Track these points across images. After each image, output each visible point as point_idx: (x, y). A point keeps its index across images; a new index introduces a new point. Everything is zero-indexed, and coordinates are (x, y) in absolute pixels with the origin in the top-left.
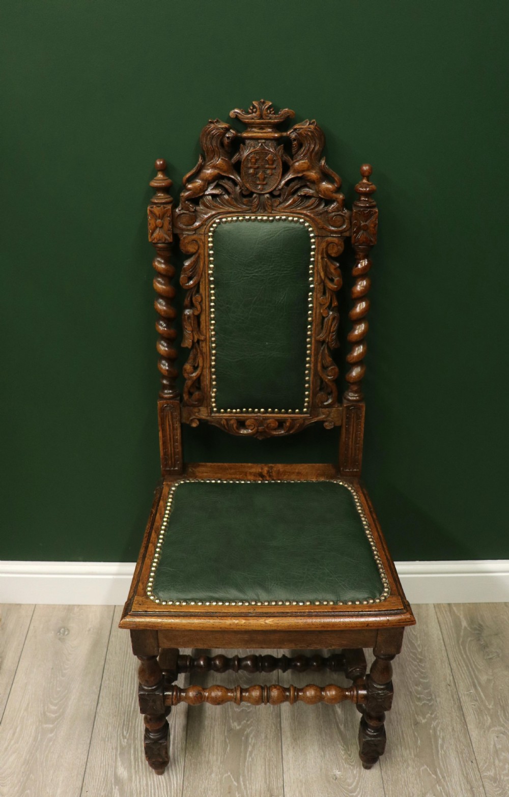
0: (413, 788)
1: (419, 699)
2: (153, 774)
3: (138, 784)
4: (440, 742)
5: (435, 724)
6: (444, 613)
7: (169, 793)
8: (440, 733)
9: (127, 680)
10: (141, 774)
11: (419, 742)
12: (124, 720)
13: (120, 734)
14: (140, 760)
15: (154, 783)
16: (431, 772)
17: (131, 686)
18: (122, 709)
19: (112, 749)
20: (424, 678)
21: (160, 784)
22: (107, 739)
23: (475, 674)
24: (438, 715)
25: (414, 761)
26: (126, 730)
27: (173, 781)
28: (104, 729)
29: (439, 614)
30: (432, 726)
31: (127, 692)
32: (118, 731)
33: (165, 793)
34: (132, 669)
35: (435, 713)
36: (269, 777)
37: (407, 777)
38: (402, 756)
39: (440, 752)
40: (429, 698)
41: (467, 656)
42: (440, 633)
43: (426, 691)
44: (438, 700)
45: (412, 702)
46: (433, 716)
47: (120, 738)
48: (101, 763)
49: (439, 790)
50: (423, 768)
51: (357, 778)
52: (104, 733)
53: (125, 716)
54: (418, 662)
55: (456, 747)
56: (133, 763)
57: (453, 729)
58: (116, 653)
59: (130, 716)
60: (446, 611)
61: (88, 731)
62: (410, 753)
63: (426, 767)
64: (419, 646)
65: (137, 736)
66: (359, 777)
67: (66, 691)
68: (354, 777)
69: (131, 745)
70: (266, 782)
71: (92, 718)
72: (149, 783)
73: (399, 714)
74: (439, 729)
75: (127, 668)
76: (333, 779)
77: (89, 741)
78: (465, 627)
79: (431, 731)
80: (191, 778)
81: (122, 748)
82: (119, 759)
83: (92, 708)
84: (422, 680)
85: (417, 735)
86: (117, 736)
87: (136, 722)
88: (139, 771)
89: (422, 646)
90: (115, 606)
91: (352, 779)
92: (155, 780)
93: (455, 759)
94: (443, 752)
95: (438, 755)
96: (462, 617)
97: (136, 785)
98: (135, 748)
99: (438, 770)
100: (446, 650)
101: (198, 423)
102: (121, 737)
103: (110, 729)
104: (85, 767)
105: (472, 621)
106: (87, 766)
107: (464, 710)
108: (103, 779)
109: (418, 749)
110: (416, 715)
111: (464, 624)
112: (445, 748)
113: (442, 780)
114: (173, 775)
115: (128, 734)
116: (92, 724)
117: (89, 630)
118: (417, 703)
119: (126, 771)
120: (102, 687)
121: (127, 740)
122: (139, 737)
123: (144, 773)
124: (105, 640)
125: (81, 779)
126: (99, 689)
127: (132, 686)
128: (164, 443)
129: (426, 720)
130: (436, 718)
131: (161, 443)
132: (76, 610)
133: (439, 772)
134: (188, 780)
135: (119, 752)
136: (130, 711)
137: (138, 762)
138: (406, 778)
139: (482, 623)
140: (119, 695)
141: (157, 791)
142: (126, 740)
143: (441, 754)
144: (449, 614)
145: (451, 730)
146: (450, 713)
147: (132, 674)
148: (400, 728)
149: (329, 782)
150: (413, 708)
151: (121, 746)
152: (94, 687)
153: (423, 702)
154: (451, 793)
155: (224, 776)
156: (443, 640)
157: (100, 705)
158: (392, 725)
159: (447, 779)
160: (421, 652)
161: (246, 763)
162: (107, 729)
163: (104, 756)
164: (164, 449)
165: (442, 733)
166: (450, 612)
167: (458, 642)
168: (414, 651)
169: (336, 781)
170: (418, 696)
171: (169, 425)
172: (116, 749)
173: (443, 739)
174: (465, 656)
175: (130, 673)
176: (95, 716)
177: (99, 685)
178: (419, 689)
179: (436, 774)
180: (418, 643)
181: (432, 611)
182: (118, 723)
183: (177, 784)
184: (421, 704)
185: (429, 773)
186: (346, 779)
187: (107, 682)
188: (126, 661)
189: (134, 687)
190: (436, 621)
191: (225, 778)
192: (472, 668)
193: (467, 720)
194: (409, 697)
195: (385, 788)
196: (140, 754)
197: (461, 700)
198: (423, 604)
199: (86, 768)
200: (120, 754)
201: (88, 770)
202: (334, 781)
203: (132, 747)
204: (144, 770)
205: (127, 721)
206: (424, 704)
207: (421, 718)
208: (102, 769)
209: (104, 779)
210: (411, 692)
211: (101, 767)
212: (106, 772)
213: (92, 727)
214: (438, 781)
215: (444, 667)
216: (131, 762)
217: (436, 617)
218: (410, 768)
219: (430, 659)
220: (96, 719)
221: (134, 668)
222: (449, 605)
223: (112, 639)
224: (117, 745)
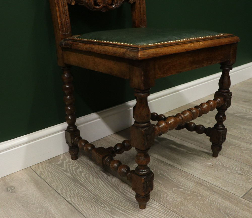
2: (141, 210)
7: (160, 211)
10: (135, 214)
12: (95, 202)
14: (126, 210)
15: (146, 213)
16: (234, 147)
17: (80, 189)
18: (88, 198)
19: (105, 215)
21: (150, 211)
22: (96, 213)
25: (225, 147)
26: (101, 205)
28: (89, 211)
31: (81, 191)
32: (97, 207)
33: (158, 212)
37: (231, 152)
49: (244, 149)
52: (91, 212)
53: (93, 200)
55: (230, 138)
56: (125, 213)
58: (53, 182)
65: (111, 203)
66: (218, 160)
67: (44, 209)
70: (192, 182)
71: (76, 211)
72: (145, 215)
76: (211, 166)
81: (111, 212)
82: (114, 216)
83: (70, 207)
86: (100, 209)
87: (102, 199)
88: (133, 214)
90: (29, 167)
91: (217, 162)
92: (145, 211)
93: (234, 140)
94: (229, 141)
98: (117, 208)
101: (75, 2)
102: (103, 208)
113: (241, 147)
114: (151, 204)
115: (105, 205)
117: (26, 181)
121: (108, 207)
122: (112, 202)
123: (136, 213)
124: (41, 180)
126: (63, 198)
128: (60, 16)
131: (58, 16)
133: (236, 145)
134: (160, 201)
140: (78, 194)
141: (153, 215)
142: (107, 208)
147: (73, 184)
151: (108, 211)
152: (59, 199)
155: (173, 191)
157: (72, 204)
161: (175, 181)
162: (91, 210)
164: (60, 20)
169: (214, 166)
171: (61, 2)
172: (107, 214)
176: (76, 209)
182: (94, 205)
183: (158, 206)
186: (215, 163)
187: (64, 194)
188: (63, 182)
189: (82, 188)
196: (123, 208)
200: (112, 214)
203: (114, 208)
204: (134, 212)
205: (97, 201)
216: (123, 214)
223: (44, 178)
224: (105, 212)
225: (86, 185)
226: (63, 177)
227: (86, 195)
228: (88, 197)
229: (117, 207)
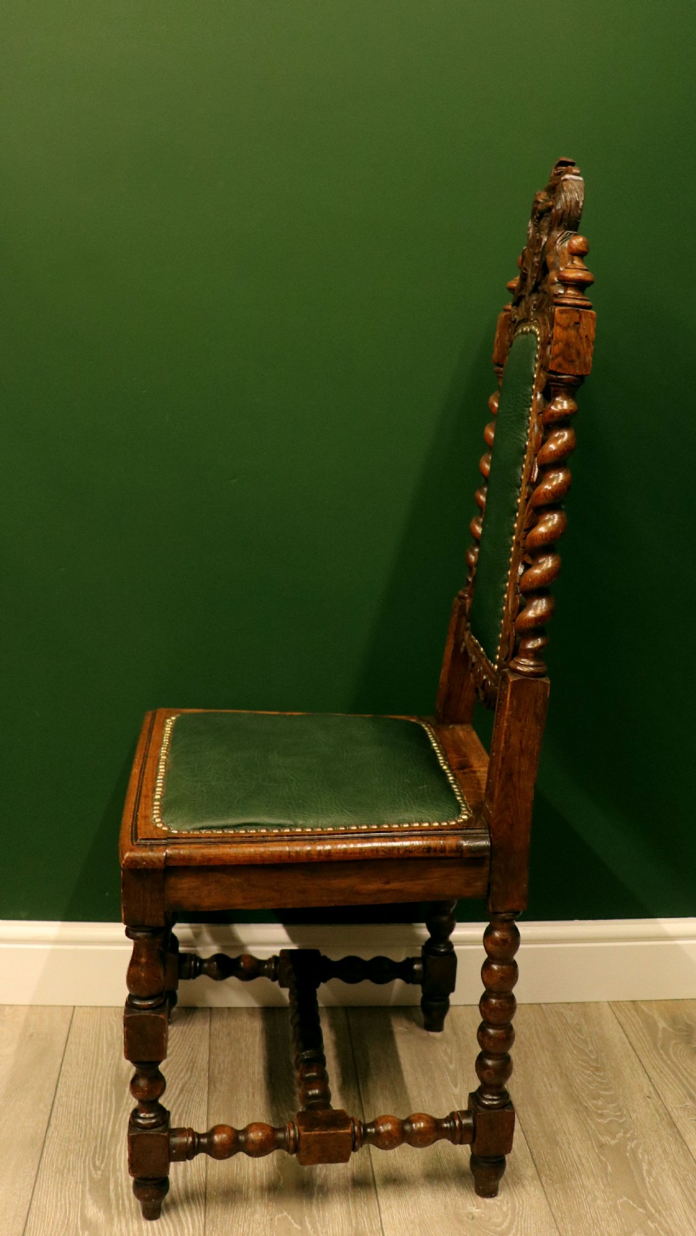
0: (609, 1226)
1: (601, 1115)
3: (124, 1228)
4: (645, 1167)
5: (633, 1145)
6: (627, 1012)
8: (643, 1156)
9: (98, 1097)
10: (128, 1216)
11: (609, 1168)
12: (96, 1147)
13: (89, 1164)
14: (125, 1198)
16: (635, 1206)
17: (105, 1106)
18: (92, 1133)
19: (76, 1183)
20: (606, 1090)
21: (163, 1228)
22: (66, 1171)
23: (690, 1083)
24: (636, 1134)
25: (604, 1192)
26: (99, 1159)
27: (187, 1223)
28: (60, 1158)
29: (618, 1013)
30: (629, 1147)
32: (85, 1160)
34: (107, 1084)
35: (631, 1132)
36: (356, 1217)
37: (596, 1213)
38: (583, 1186)
39: (647, 1179)
40: (619, 1114)
41: (673, 1062)
42: (624, 1036)
43: (611, 1105)
44: (634, 1116)
45: (591, 1120)
46: (628, 1135)
47: (89, 1170)
48: (57, 1202)
49: (654, 1228)
50: (621, 1200)
51: (509, 1217)
52: (61, 1163)
53: (96, 1141)
54: (592, 1071)
55: (673, 1172)
56: (113, 1202)
57: (665, 1151)
58: (77, 1064)
59: (105, 1141)
60: (629, 1010)
61: (33, 1161)
62: (597, 1183)
63: (625, 1198)
64: (591, 1051)
65: (120, 1166)
66: (514, 1215)
68: (505, 1215)
69: (109, 1178)
70: (351, 1224)
71: (40, 1144)
73: (570, 1134)
74: (640, 1151)
75: (98, 1082)
76: (468, 1218)
77: (34, 1173)
78: (664, 1029)
79: (628, 1154)
80: (219, 1219)
81: (94, 1182)
82: (88, 1196)
83: (39, 1131)
84: (602, 1092)
85: (604, 1159)
86: (84, 1167)
87: (115, 1149)
88: (125, 1212)
89: (597, 1052)
90: (74, 1007)
91: (501, 1218)
92: (155, 1223)
93: (675, 1188)
94: (652, 1180)
95: (644, 1183)
96: (656, 1016)
97: (121, 1230)
98: (116, 1182)
99: (647, 1202)
100: (638, 1056)
102: (92, 1168)
103: (71, 1157)
104: (28, 1206)
105: (674, 1021)
106: (32, 1206)
107: (679, 1125)
108: (60, 1223)
109: (609, 1178)
110: (599, 1136)
111: (662, 1024)
112: (654, 1174)
113: (657, 1215)
114: (186, 1216)
115: (103, 1165)
116: (40, 1152)
117: (32, 1035)
118: (599, 1121)
119: (102, 1211)
120: (56, 1105)
121: (103, 1171)
124: (59, 1048)
125: (23, 1222)
126: (50, 1108)
127: (108, 1104)
129: (617, 1141)
130: (632, 1139)
132: (7, 1010)
133: (649, 1205)
134: (213, 1222)
135: (87, 1188)
136: (106, 1136)
137: (123, 1200)
138: (594, 1215)
139: (689, 1023)
140: (86, 1115)
142: (99, 1172)
143: (649, 1182)
144: (634, 1013)
145: (661, 1152)
146: (656, 1131)
148: (574, 1153)
149: (461, 1222)
150: (593, 1127)
151: (91, 1179)
152: (41, 1106)
153: (609, 1119)
154: (673, 1230)
155: (277, 1217)
156: (630, 1043)
157: (51, 1129)
158: (561, 1148)
159: (664, 1213)
160: (597, 1059)
161: (314, 1200)
162: (67, 1157)
163: (61, 1192)
165: (646, 1157)
166: (637, 1010)
167: (655, 1044)
168: (584, 1058)
169: (474, 1221)
170: (600, 1112)
172: (84, 1183)
173: (650, 1164)
174: (669, 1062)
175: (104, 1089)
176: (44, 1142)
177: (51, 1103)
178: (600, 1103)
179: (644, 1207)
180: (590, 1048)
181: (607, 1011)
182: (84, 1151)
183: (194, 1228)
184: (606, 1121)
185: (633, 1207)
186: (490, 1218)
187: (65, 1099)
188: (95, 1074)
190: (616, 1021)
191: (278, 1219)
192: (683, 1075)
193: (687, 1138)
194: (585, 1113)
195: (560, 1227)
196: (125, 1193)
197: (672, 1114)
198: (590, 1002)
199: (30, 1208)
200: (89, 1190)
201: (34, 1210)
202: (470, 1221)
203: (112, 1181)
205: (100, 1148)
206: (611, 1121)
207: (609, 1140)
208: (59, 1210)
209: (63, 1222)
210: (586, 1108)
211: (56, 1206)
212: (66, 1213)
213: (40, 1155)
214: (650, 1217)
215: (636, 1075)
216: (110, 1200)
217: (614, 1017)
218: (599, 1202)
219: (612, 1067)
220: (46, 1145)
221: (109, 1082)
222: (633, 1002)
223: (71, 1047)
224: (85, 1177)
225: (127, 1103)
226: (109, 1062)
227: (99, 1125)
228: (98, 1130)
229: (119, 1180)
